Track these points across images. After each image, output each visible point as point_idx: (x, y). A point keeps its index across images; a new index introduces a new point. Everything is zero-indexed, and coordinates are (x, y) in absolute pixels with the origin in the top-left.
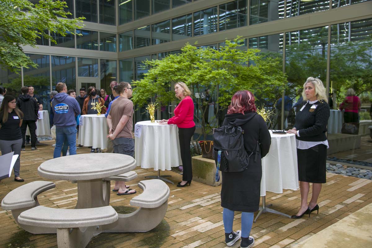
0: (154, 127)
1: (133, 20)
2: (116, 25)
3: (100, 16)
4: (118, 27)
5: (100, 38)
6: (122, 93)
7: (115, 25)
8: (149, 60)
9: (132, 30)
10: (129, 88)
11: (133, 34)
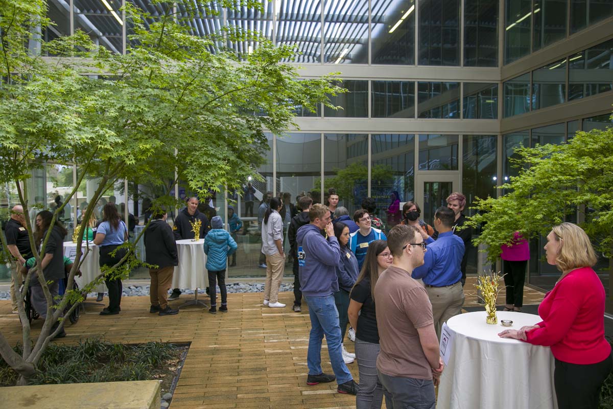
0: (482, 344)
1: (531, 52)
2: (498, 66)
3: (465, 49)
4: (501, 68)
5: (464, 95)
6: (399, 257)
7: (495, 66)
8: (526, 147)
9: (529, 72)
10: (417, 243)
11: (531, 80)
